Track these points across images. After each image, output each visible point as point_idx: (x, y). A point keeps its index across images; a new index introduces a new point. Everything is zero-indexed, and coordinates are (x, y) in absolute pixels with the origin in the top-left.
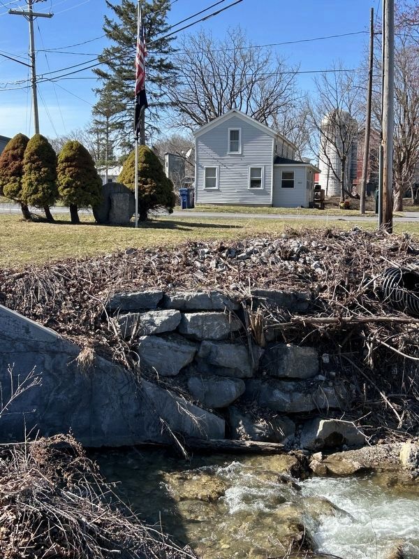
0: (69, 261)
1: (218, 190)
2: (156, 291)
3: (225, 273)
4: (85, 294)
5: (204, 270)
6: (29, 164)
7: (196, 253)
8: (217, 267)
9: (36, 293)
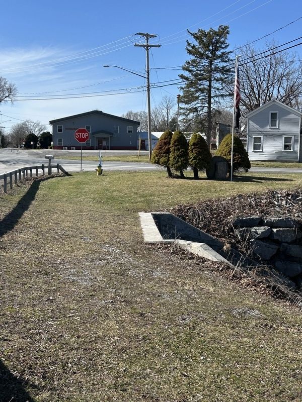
0: (210, 201)
1: (262, 152)
2: (257, 217)
3: (291, 208)
4: (221, 218)
5: (279, 206)
6: (173, 147)
7: (274, 197)
8: (286, 205)
9: (199, 217)
